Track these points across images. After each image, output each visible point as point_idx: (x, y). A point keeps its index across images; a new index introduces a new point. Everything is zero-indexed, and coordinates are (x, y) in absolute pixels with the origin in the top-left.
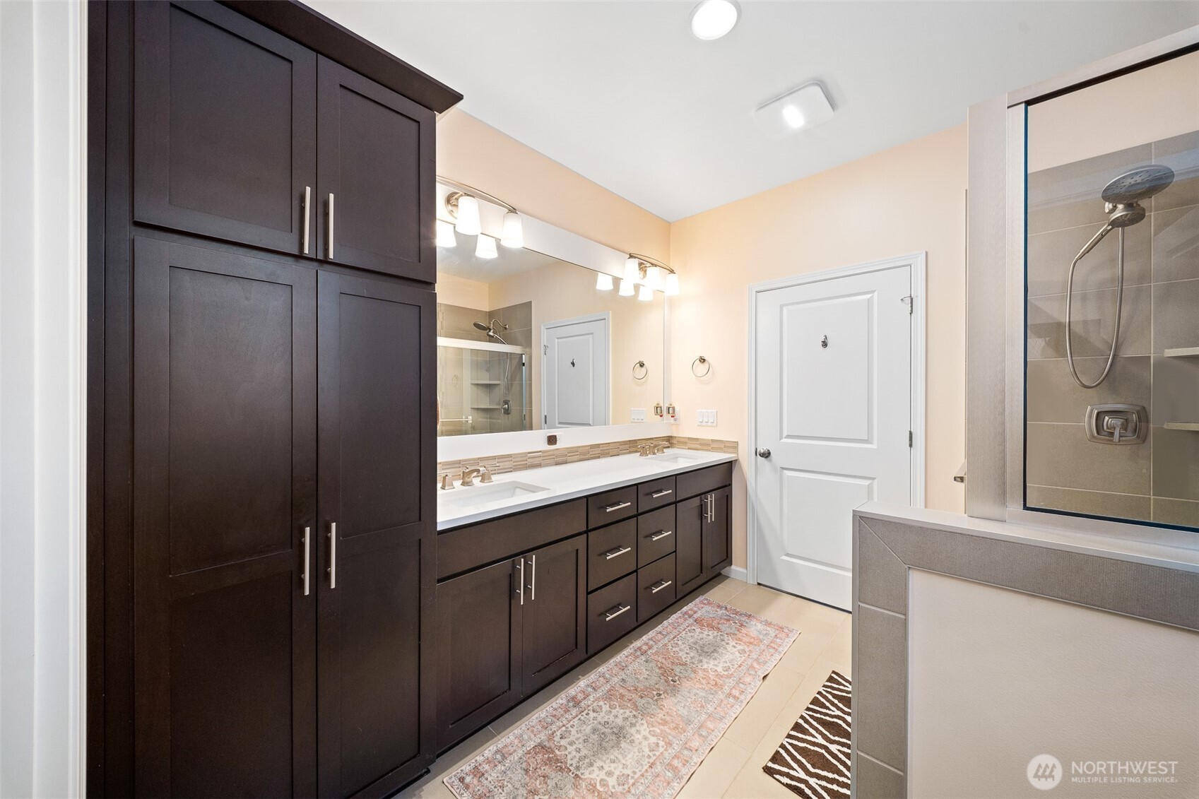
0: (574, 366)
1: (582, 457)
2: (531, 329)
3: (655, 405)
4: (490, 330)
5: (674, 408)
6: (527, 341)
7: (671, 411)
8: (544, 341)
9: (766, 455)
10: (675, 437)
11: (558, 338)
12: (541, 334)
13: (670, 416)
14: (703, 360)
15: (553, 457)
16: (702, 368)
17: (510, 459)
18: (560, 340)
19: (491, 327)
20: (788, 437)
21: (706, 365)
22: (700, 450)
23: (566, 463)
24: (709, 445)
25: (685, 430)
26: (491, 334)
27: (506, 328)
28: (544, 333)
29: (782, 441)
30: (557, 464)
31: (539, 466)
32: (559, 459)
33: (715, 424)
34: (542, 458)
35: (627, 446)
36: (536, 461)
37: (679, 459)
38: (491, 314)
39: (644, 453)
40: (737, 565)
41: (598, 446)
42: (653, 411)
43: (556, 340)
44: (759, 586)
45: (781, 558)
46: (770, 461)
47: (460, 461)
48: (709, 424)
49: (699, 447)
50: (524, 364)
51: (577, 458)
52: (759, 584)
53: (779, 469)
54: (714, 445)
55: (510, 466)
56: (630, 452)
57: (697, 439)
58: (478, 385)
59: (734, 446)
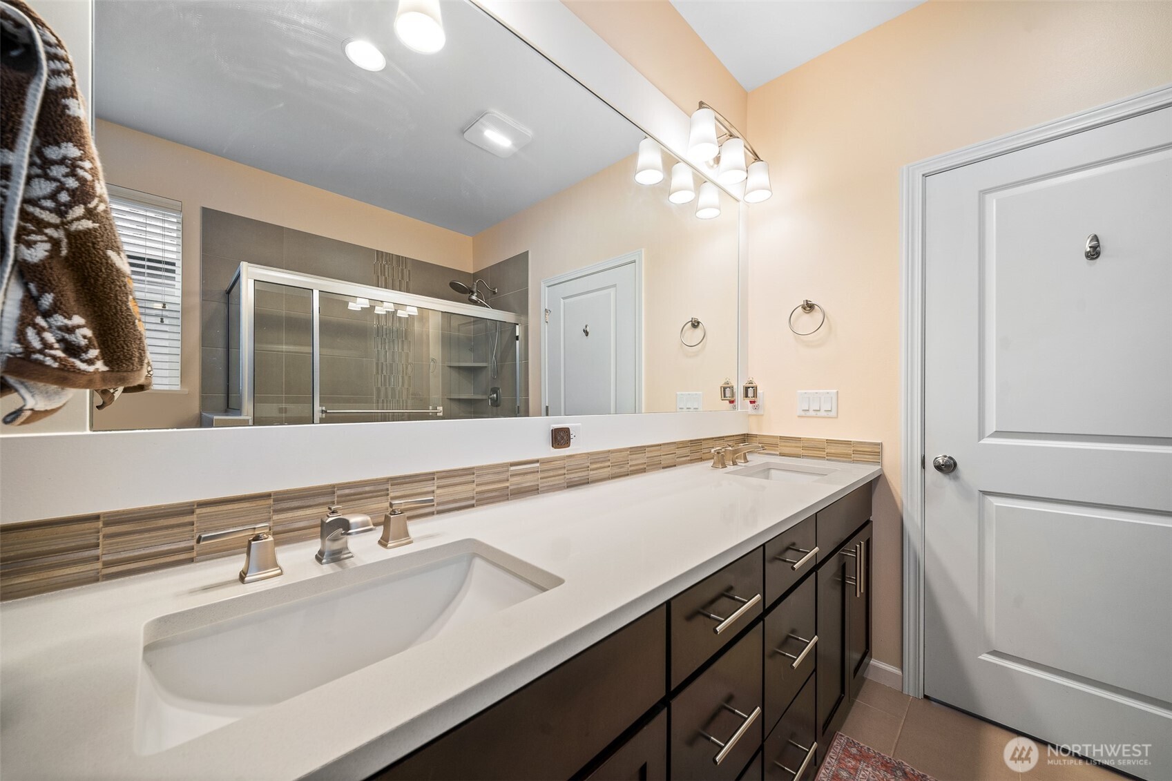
0: (587, 335)
1: (617, 470)
2: (528, 289)
3: (722, 383)
4: (473, 293)
5: (755, 389)
6: (522, 308)
7: (750, 391)
8: (545, 304)
9: (948, 467)
10: (756, 436)
11: (564, 298)
12: (540, 293)
13: (747, 401)
14: (809, 307)
15: (562, 472)
16: (808, 322)
17: (470, 478)
18: (567, 301)
19: (475, 290)
20: (998, 434)
21: (817, 316)
22: (804, 456)
23: (586, 482)
24: (823, 449)
25: (774, 425)
26: (474, 297)
27: (494, 293)
28: (545, 292)
29: (981, 442)
30: (571, 485)
31: (534, 491)
32: (575, 476)
33: (833, 414)
34: (540, 475)
35: (686, 451)
36: (528, 481)
37: (773, 471)
38: (475, 276)
39: (721, 462)
40: (879, 659)
41: (642, 449)
42: (718, 393)
43: (562, 300)
44: (926, 700)
45: (980, 657)
46: (956, 478)
47: (333, 486)
48: (822, 413)
49: (801, 452)
50: (517, 338)
51: (606, 472)
52: (926, 697)
53: (977, 493)
54: (832, 450)
55: (470, 494)
56: (692, 461)
57: (798, 439)
58: (460, 368)
59: (875, 452)
